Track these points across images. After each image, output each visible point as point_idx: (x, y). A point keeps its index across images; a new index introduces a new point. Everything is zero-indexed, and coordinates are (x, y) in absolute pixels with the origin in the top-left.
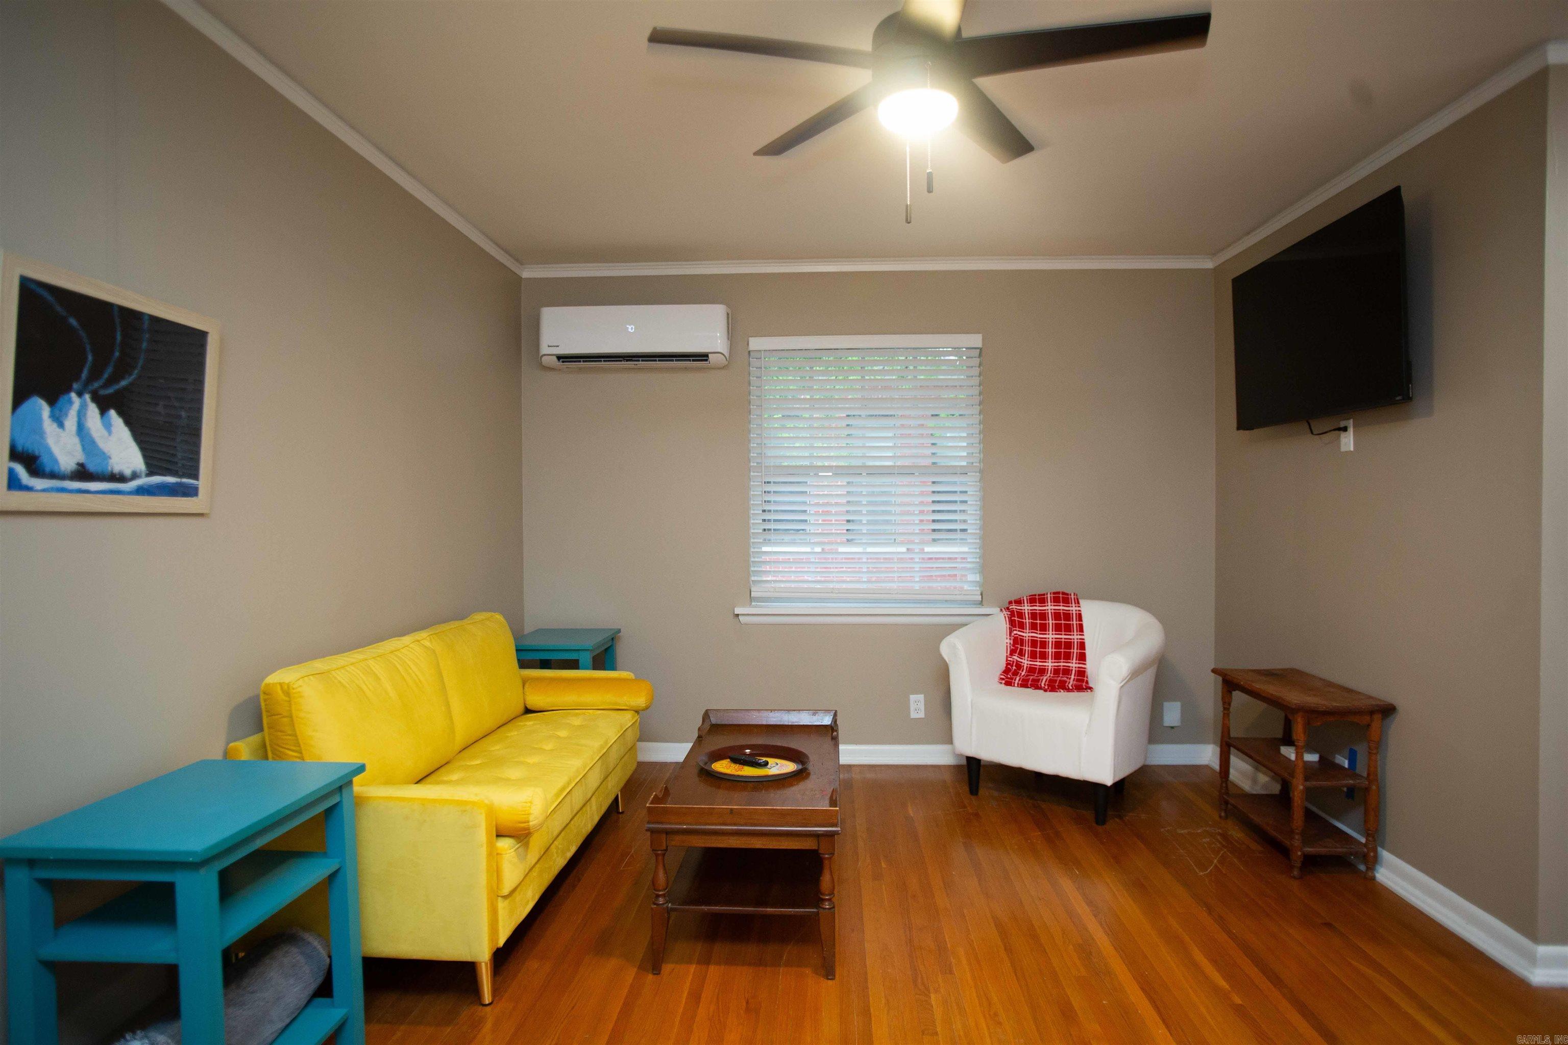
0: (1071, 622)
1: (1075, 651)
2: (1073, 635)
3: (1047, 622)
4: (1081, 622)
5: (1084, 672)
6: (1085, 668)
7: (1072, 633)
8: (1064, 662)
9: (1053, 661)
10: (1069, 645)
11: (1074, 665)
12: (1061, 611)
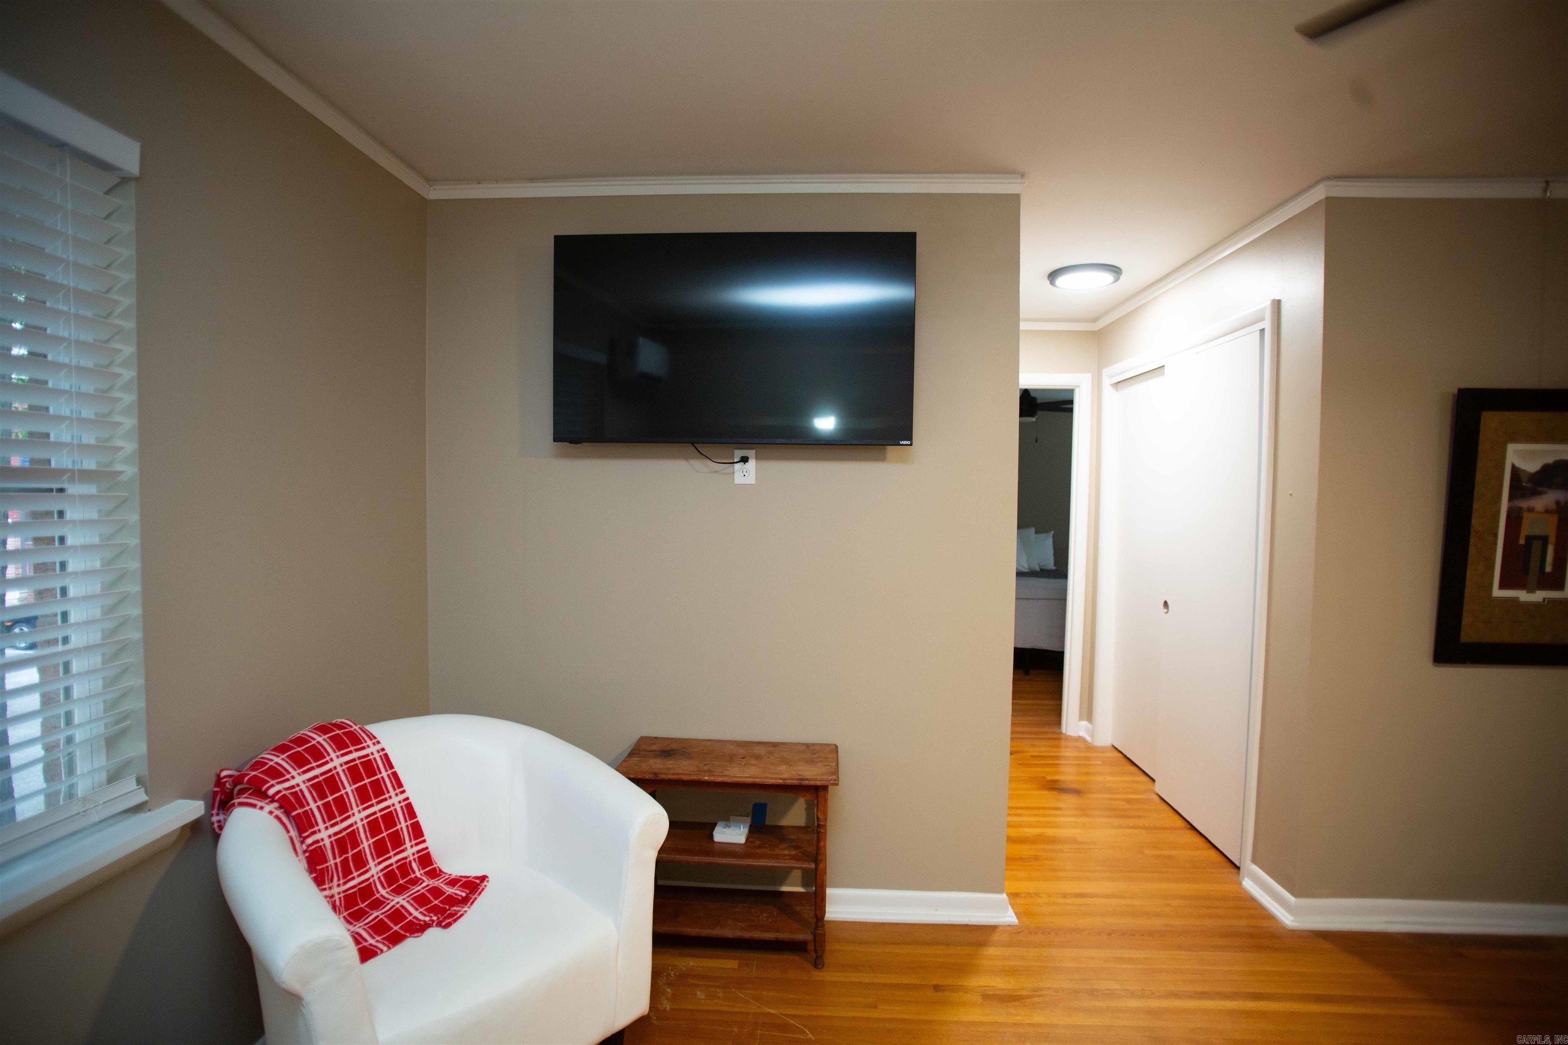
0: (379, 776)
1: (403, 825)
2: (390, 797)
3: (343, 792)
4: (393, 770)
5: (428, 854)
6: (427, 848)
7: (387, 796)
8: (395, 855)
9: (377, 861)
10: (390, 819)
11: (410, 851)
12: (358, 762)
